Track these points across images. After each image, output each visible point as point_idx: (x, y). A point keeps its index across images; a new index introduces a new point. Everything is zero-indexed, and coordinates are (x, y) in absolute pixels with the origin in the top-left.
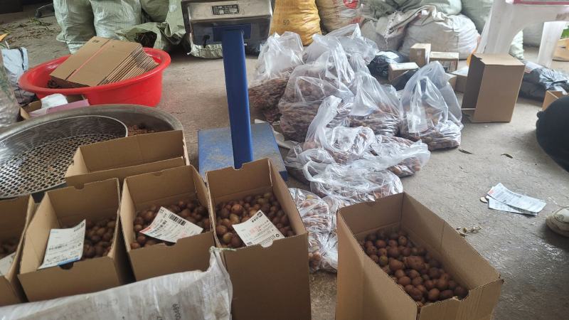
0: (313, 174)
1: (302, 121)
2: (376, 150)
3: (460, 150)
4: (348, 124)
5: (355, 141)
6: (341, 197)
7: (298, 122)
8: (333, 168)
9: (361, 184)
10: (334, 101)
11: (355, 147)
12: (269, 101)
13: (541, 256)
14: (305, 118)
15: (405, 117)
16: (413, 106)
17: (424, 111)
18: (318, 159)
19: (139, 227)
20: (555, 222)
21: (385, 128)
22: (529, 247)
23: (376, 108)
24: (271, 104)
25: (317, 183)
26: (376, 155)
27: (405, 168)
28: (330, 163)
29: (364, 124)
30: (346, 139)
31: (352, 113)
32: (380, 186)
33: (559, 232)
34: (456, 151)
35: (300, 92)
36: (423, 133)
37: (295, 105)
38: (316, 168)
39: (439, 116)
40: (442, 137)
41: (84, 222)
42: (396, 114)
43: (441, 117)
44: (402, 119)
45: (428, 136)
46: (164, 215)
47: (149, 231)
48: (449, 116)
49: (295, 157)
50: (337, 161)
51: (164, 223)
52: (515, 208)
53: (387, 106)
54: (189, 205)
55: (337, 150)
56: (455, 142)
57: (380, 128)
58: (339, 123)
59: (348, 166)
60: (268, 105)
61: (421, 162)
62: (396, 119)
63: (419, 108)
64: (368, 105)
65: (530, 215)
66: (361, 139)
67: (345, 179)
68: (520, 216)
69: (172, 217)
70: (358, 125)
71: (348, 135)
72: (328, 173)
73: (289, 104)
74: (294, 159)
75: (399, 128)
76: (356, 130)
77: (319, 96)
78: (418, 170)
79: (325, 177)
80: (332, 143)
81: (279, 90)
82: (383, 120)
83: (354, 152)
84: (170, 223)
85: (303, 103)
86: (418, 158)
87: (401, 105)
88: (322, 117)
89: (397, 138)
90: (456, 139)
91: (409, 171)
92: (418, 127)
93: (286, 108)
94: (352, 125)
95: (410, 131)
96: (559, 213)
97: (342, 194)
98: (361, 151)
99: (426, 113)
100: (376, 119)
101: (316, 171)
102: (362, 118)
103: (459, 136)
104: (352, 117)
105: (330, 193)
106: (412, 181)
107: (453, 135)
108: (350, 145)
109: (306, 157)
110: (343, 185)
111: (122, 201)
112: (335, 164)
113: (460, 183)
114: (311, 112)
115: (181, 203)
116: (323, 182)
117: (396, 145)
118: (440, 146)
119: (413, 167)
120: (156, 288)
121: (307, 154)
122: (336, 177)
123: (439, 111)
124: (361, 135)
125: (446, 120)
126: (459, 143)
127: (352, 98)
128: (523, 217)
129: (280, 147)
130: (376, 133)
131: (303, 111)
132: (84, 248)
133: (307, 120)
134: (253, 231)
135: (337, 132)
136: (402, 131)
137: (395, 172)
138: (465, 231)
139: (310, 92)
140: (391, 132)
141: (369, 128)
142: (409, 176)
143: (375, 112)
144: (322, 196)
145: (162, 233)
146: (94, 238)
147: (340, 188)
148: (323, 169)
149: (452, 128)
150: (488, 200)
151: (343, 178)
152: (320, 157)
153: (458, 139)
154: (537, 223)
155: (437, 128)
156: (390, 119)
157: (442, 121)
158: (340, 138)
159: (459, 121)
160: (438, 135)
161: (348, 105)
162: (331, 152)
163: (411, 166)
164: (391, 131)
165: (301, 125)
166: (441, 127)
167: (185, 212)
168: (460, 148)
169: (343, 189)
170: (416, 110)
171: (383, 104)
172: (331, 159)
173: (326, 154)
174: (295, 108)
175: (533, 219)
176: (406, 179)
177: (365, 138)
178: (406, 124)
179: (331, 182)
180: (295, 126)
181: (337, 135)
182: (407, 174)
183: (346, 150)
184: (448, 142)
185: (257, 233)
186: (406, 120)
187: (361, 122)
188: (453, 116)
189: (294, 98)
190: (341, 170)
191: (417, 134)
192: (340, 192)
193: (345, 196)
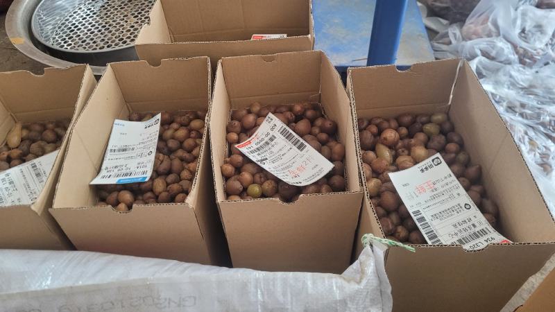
4: (534, 3)
6: (520, 119)
8: (512, 72)
18: (493, 54)
19: (234, 136)
28: (510, 64)
30: (539, 28)
38: (487, 67)
41: (159, 116)
46: (272, 126)
47: (248, 148)
50: (522, 62)
51: (271, 139)
54: (309, 113)
55: (524, 45)
59: (534, 70)
67: (528, 90)
69: (283, 132)
70: (550, 5)
71: (544, 22)
72: (503, 78)
74: (444, 47)
79: (497, 83)
80: (518, 31)
83: (550, 51)
84: (281, 140)
94: (540, 6)
97: (522, 115)
101: (485, 72)
105: (501, 109)
108: (544, 39)
109: (472, 50)
110: (525, 100)
111: (214, 99)
112: (518, 66)
115: (298, 108)
116: (493, 91)
120: (263, 294)
121: (478, 44)
122: (513, 84)
129: (428, 29)
132: (157, 158)
134: (421, 189)
135: (524, 15)
145: (267, 155)
146: (172, 144)
147: (518, 104)
148: (496, 71)
151: (523, 89)
152: (497, 53)
158: (529, 26)
162: (515, 47)
167: (302, 125)
169: (523, 106)
172: (514, 57)
179: (505, 92)
181: (524, 21)
183: (537, 46)
185: (428, 194)
190: (523, 75)
192: (517, 110)
193: (527, 118)
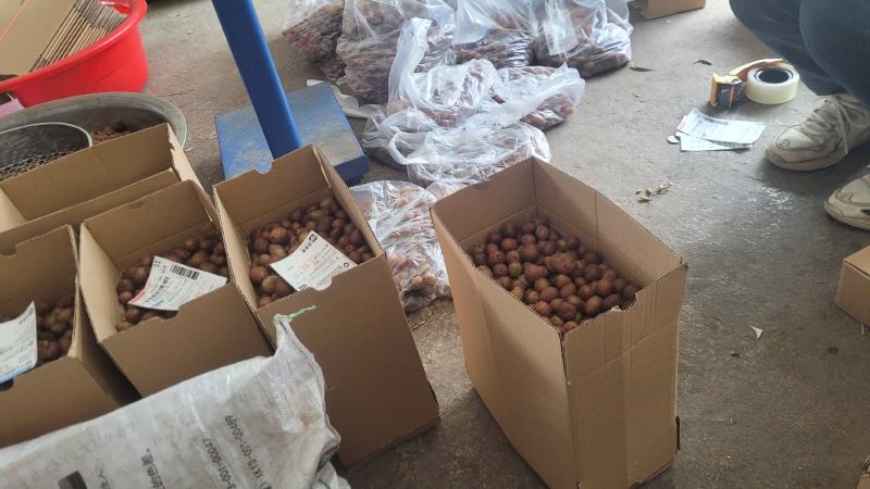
0: (406, 152)
1: (377, 70)
2: (501, 96)
3: (632, 68)
4: (453, 61)
5: (465, 86)
6: (455, 180)
7: (371, 72)
8: (436, 138)
9: (484, 153)
10: (420, 25)
11: (466, 97)
12: (323, 45)
13: (762, 209)
14: (381, 63)
15: (541, 30)
16: (550, 10)
17: (568, 15)
18: (409, 126)
19: (127, 295)
20: (778, 152)
21: (512, 55)
22: (744, 198)
23: (492, 24)
24: (327, 50)
25: (415, 165)
26: (501, 101)
27: (550, 114)
28: (431, 130)
29: (479, 55)
30: (451, 85)
31: (456, 40)
32: (511, 152)
33: (785, 166)
34: (626, 70)
35: (365, 21)
36: (572, 51)
37: (361, 44)
38: (409, 141)
39: (592, 18)
40: (601, 52)
41: (32, 305)
42: (526, 29)
43: (596, 20)
44: (537, 35)
45: (579, 55)
46: (163, 270)
47: (143, 300)
48: (609, 15)
49: (376, 130)
50: (440, 124)
51: (165, 282)
52: (719, 143)
53: (510, 19)
54: (204, 244)
55: (437, 106)
56: (623, 56)
57: (504, 56)
58: (437, 61)
59: (460, 128)
60: (322, 53)
61: (573, 99)
62: (526, 37)
63: (560, 12)
64: (479, 21)
65: (741, 149)
66: (474, 80)
67: (458, 150)
68: (728, 153)
69: (175, 270)
70: (468, 58)
71: (453, 79)
72: (429, 146)
73: (353, 45)
74: (375, 134)
75: (533, 51)
76: (465, 68)
77: (397, 22)
78: (570, 112)
79: (426, 154)
80: (429, 96)
81: (334, 24)
82: (506, 42)
83: (466, 105)
84: (175, 278)
85: (374, 38)
86: (566, 94)
87: (532, 13)
88: (405, 56)
89: (532, 68)
90: (623, 52)
91: (557, 117)
92: (563, 43)
93: (350, 52)
94: (460, 61)
95: (551, 53)
96: (783, 137)
97: (456, 176)
98: (477, 100)
99: (572, 18)
100: (496, 43)
101: (410, 146)
102: (473, 46)
103: (629, 45)
104: (458, 47)
105: (436, 177)
106: (562, 132)
107: (619, 46)
108: (457, 94)
109: (390, 127)
110: (456, 160)
111: (82, 261)
112: (439, 130)
113: (635, 120)
114: (389, 51)
115: (189, 243)
116: (425, 162)
117: (532, 78)
118: (600, 68)
119: (562, 110)
121: (390, 123)
122: (442, 150)
123: (593, 10)
124: (473, 74)
125: (605, 24)
126: (629, 57)
127: (452, 15)
128: (732, 155)
129: (350, 118)
130: (499, 66)
131: (377, 52)
133: (385, 65)
134: (305, 267)
135: (435, 76)
136: (540, 55)
137: (535, 123)
138: (648, 193)
139: (382, 18)
140: (522, 61)
141: (485, 61)
142: (558, 125)
143: (493, 32)
144: (425, 184)
145: (164, 297)
147: (452, 166)
148: (421, 141)
149: (615, 35)
150: (678, 138)
151: (454, 150)
152: (412, 124)
153: (626, 51)
154: (753, 160)
155: (592, 39)
156: (518, 38)
157: (599, 26)
158: (440, 86)
159: (625, 22)
160: (594, 51)
161: (446, 28)
162: (428, 112)
163: (558, 109)
164: (522, 57)
165: (378, 75)
166: (597, 37)
167: (197, 258)
168: (632, 64)
169: (456, 166)
170: (555, 16)
171: (503, 17)
172: (431, 122)
173: (421, 115)
174: (362, 50)
175: (746, 154)
176: (554, 132)
177: (480, 78)
178: (544, 42)
179: (437, 159)
180: (369, 80)
181: (435, 82)
182: (554, 123)
183: (451, 103)
184: (613, 59)
185: (311, 270)
186: (543, 37)
187: (472, 52)
188: (615, 15)
189: (358, 33)
190: (448, 137)
191: (563, 56)
192: (452, 172)
193: (461, 177)
